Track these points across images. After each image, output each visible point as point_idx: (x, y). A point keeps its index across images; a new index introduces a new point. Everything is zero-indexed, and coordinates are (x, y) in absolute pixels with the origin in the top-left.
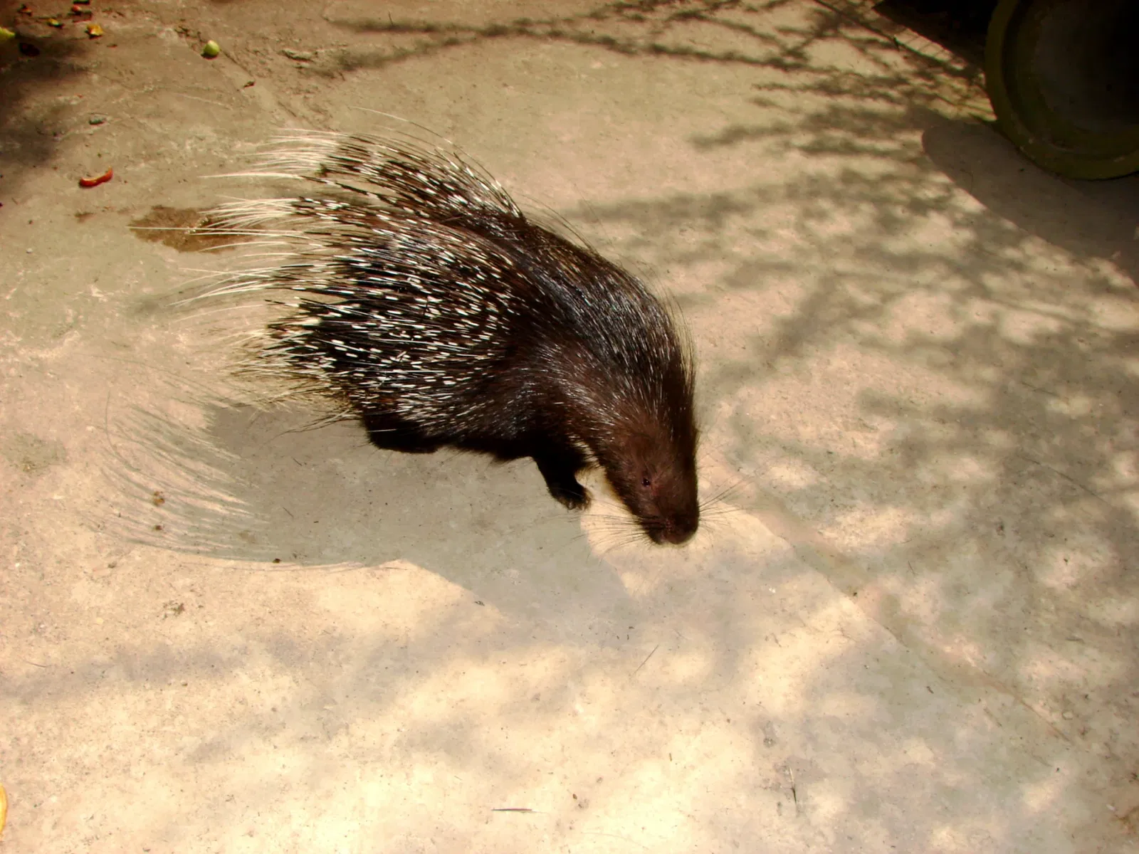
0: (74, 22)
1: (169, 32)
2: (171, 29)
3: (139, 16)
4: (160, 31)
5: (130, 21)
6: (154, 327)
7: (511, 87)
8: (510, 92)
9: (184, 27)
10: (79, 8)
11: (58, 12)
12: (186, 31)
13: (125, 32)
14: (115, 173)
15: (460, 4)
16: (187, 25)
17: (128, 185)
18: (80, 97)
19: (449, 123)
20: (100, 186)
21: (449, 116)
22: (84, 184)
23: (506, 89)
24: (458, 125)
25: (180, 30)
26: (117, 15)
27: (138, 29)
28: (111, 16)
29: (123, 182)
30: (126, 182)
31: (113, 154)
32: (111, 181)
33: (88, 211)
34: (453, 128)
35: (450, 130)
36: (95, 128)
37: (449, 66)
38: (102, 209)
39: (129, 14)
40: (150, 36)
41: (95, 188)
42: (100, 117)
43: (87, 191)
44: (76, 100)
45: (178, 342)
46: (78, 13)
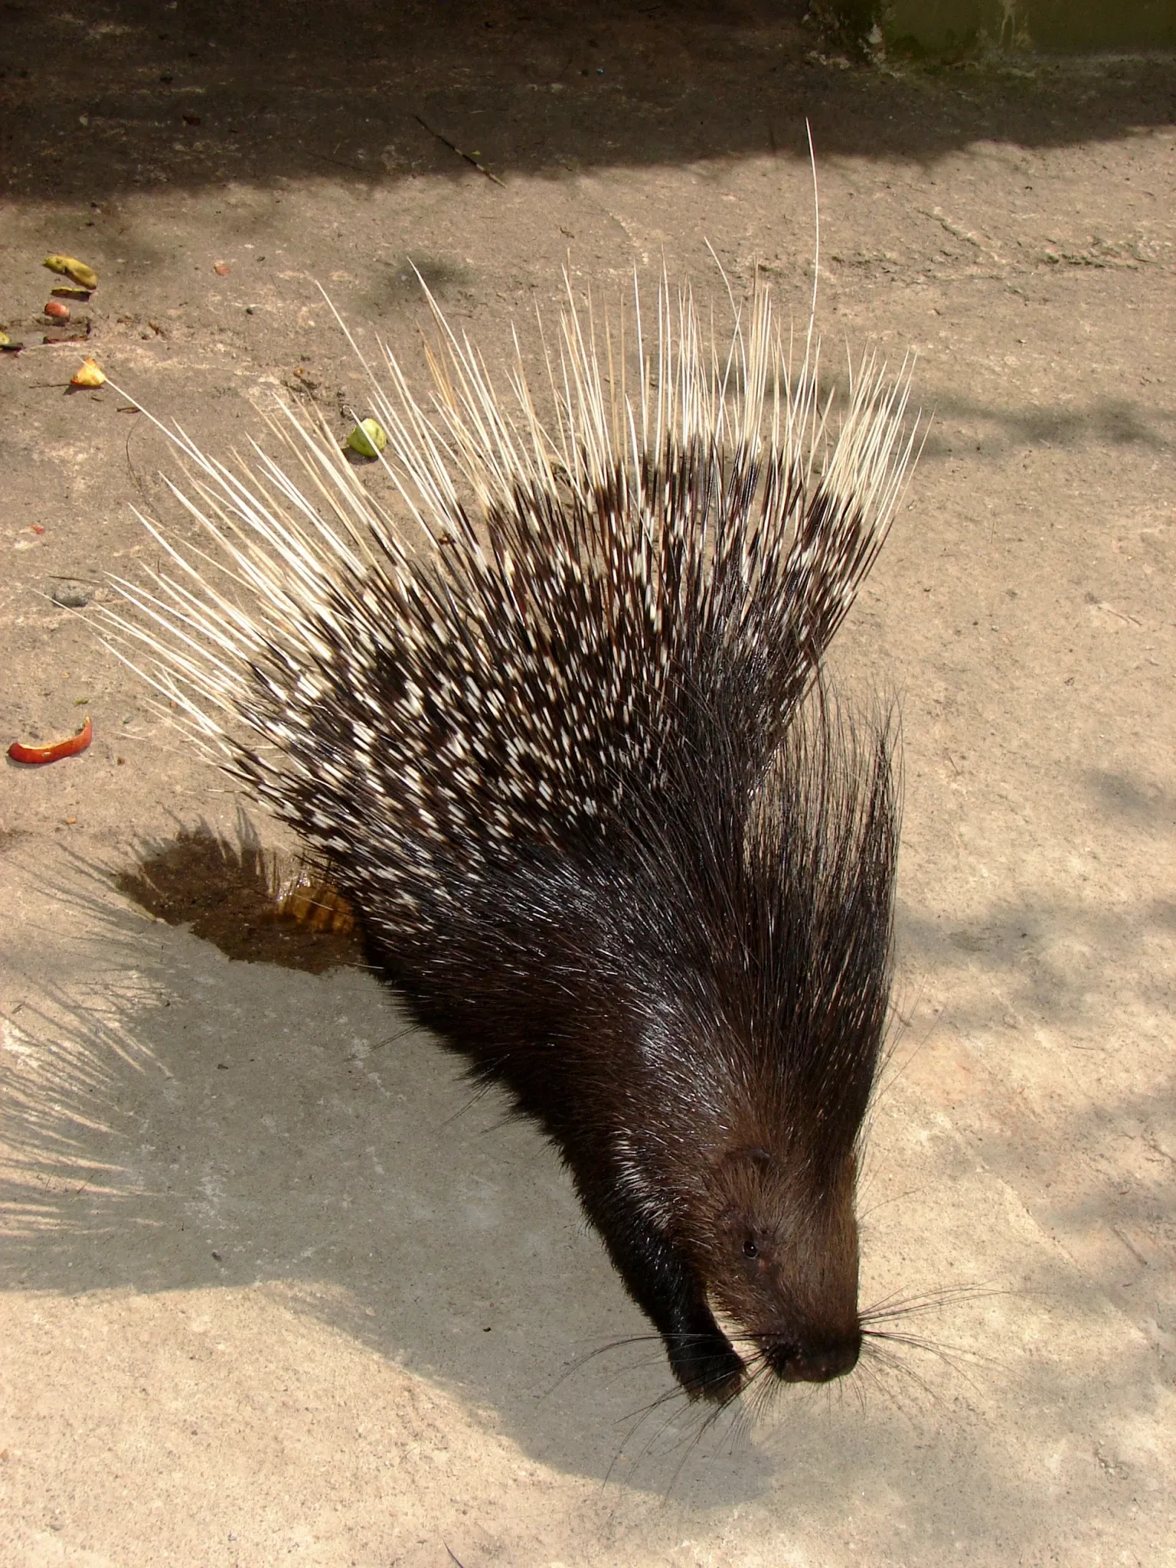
0: (46, 341)
1: (269, 386)
2: (272, 379)
3: (203, 338)
4: (249, 382)
5: (180, 350)
6: (146, 1148)
7: (1105, 606)
8: (1100, 617)
9: (304, 376)
10: (64, 308)
11: (14, 314)
12: (311, 386)
13: (165, 376)
14: (98, 737)
15: (994, 372)
16: (313, 372)
17: (128, 770)
18: (39, 531)
19: (939, 688)
20: (57, 764)
21: (941, 668)
22: (19, 757)
23: (1092, 609)
24: (960, 697)
25: (295, 382)
26: (150, 332)
27: (198, 372)
28: (135, 335)
29: (115, 761)
30: (120, 762)
31: (99, 687)
32: (85, 755)
33: (21, 824)
34: (949, 703)
35: (939, 710)
36: (68, 614)
37: (951, 536)
38: (55, 824)
39: (177, 333)
40: (223, 393)
41: (45, 768)
42: (79, 590)
43: (24, 774)
44: (27, 537)
45: (201, 1197)
46: (61, 321)
